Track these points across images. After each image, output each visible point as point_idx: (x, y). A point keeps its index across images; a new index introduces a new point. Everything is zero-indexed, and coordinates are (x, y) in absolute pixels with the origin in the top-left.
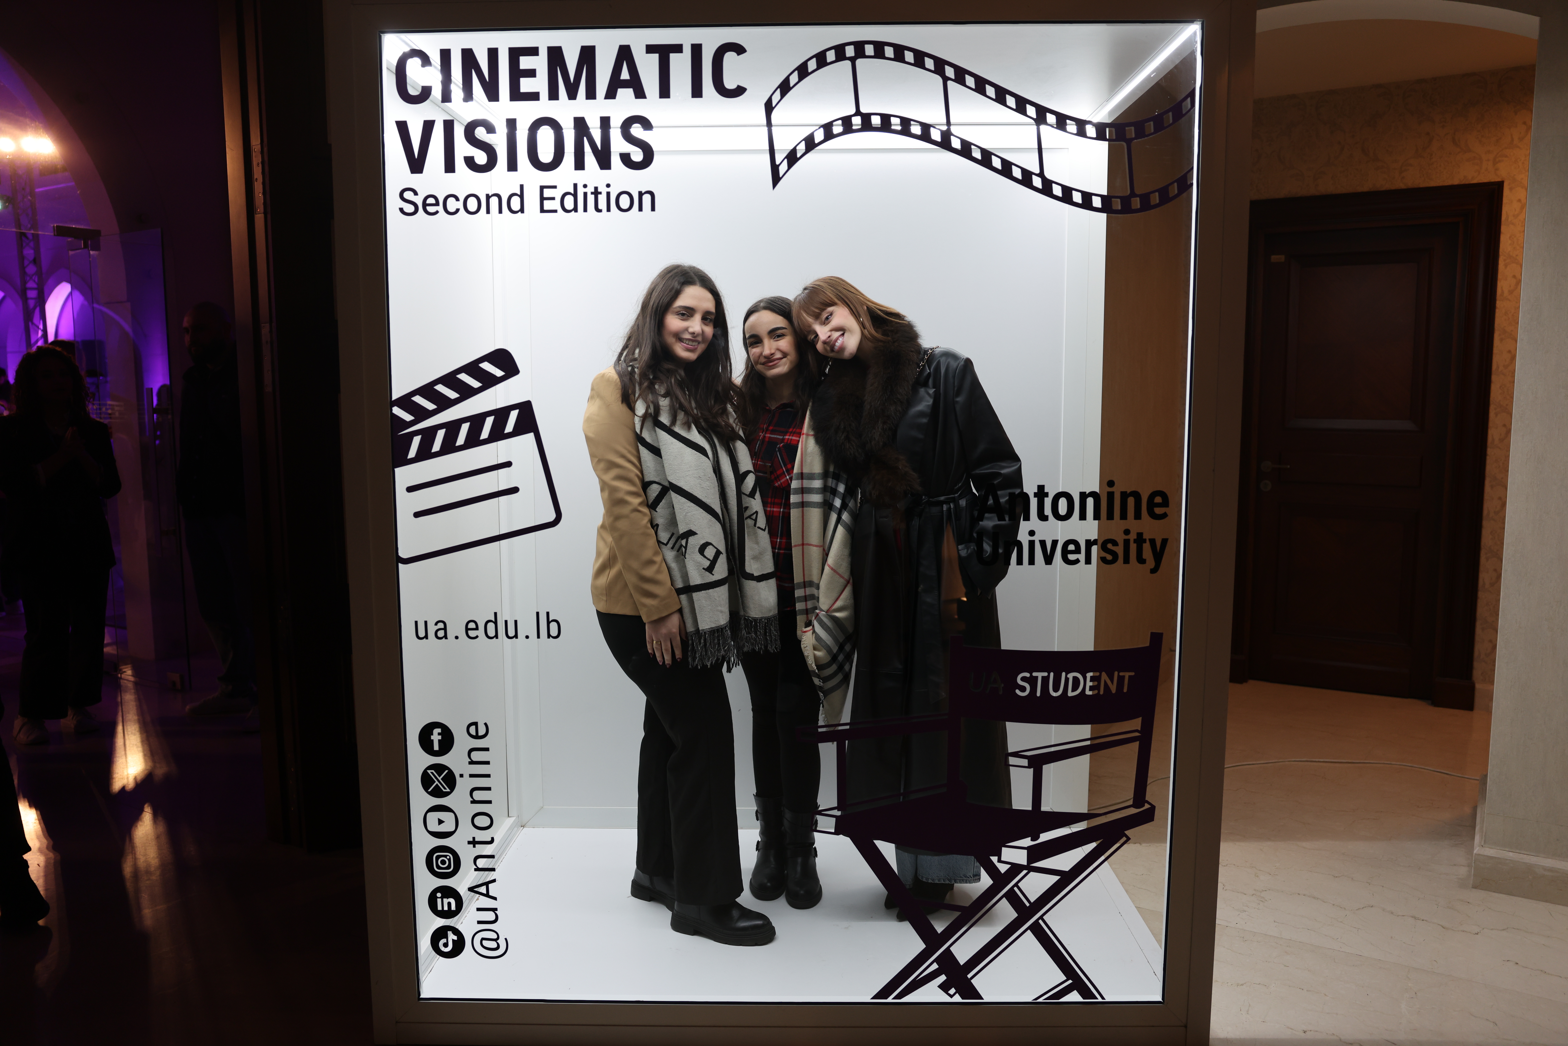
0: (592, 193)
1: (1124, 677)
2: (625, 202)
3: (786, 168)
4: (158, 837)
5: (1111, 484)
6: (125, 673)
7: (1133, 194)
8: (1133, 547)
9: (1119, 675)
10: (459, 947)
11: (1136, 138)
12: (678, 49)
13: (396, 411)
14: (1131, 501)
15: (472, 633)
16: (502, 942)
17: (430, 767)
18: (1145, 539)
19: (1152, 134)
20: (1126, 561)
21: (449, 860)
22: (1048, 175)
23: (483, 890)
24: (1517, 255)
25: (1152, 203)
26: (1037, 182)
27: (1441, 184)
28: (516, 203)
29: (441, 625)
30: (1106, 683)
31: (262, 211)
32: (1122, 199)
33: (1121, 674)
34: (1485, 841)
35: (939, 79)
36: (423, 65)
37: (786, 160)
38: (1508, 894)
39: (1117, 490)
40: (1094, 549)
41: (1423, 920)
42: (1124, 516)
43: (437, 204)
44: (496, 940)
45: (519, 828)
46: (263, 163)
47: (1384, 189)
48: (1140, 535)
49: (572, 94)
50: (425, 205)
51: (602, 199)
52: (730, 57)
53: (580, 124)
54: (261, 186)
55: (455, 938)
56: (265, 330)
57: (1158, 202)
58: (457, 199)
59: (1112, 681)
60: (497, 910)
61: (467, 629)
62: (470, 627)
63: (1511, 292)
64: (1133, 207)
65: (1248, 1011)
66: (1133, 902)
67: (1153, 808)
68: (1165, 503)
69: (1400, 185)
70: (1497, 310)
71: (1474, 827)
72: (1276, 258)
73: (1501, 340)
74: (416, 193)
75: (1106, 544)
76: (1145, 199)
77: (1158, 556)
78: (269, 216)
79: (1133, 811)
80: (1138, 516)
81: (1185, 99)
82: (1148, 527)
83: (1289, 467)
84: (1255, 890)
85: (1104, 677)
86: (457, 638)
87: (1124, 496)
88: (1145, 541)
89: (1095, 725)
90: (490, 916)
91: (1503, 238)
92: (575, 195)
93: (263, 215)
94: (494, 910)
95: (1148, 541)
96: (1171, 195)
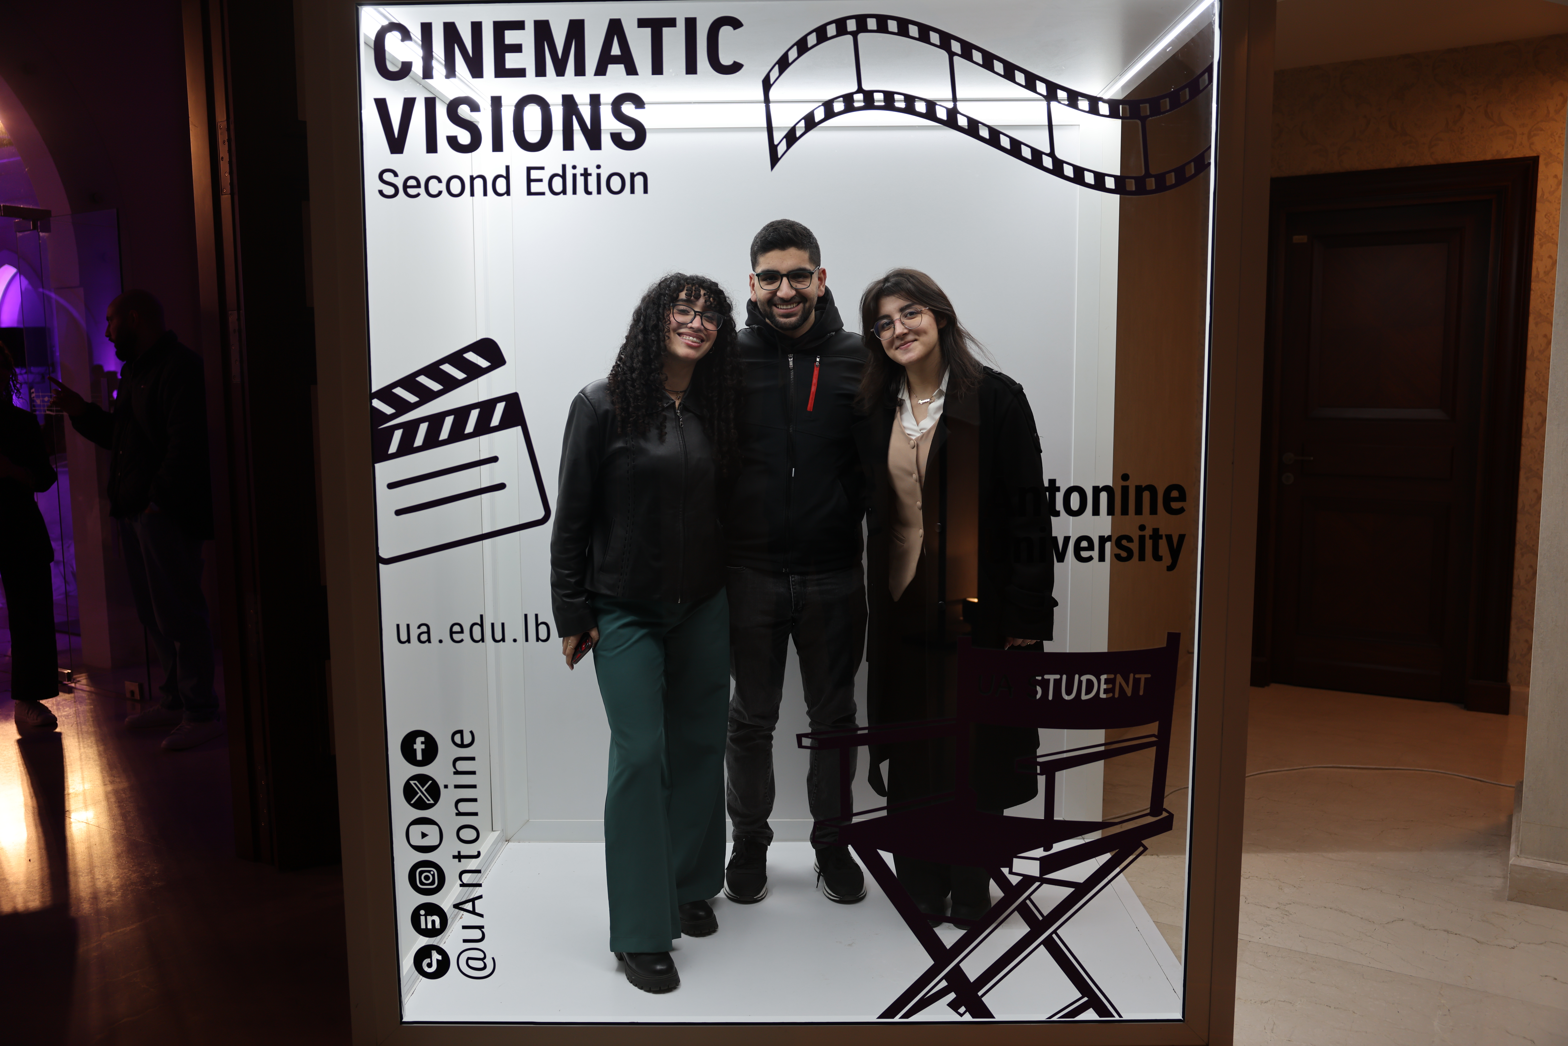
0: (582, 175)
1: (1139, 679)
2: (616, 183)
3: (785, 148)
4: (118, 856)
5: (1125, 477)
6: (79, 683)
7: (1148, 174)
8: (1149, 544)
9: (1134, 678)
10: (443, 967)
11: (1151, 115)
12: (671, 22)
13: (376, 403)
14: (1146, 495)
15: (457, 637)
16: (489, 961)
17: (413, 778)
18: (1162, 535)
19: (1168, 111)
20: (1142, 558)
21: (433, 875)
22: (1059, 154)
23: (469, 906)
24: (1553, 234)
25: (1168, 184)
26: (1048, 162)
27: (1473, 159)
28: (501, 185)
29: (424, 629)
30: (1121, 686)
31: (229, 192)
32: (1136, 179)
33: (1137, 676)
34: (1521, 851)
35: (945, 55)
36: (403, 40)
37: (785, 140)
38: (1546, 907)
39: (1132, 484)
40: (1108, 545)
41: (1456, 934)
42: (1139, 511)
43: (418, 186)
44: (482, 959)
45: (504, 842)
46: (229, 140)
47: (1412, 165)
48: (1156, 531)
49: (560, 71)
50: (405, 187)
51: (592, 181)
52: (725, 32)
53: (569, 102)
54: (228, 165)
55: (440, 958)
56: (233, 317)
57: (1174, 182)
58: (440, 181)
59: (1127, 684)
60: (484, 928)
61: (452, 633)
62: (455, 630)
63: (1547, 273)
64: (1148, 188)
65: (1272, 1030)
66: (1151, 916)
67: (1171, 816)
68: (1182, 497)
69: (1429, 161)
70: (1532, 292)
71: (1510, 837)
72: (1300, 239)
73: (1537, 324)
74: (396, 175)
75: (1120, 540)
76: (1160, 179)
77: (1175, 553)
78: (236, 197)
79: (1150, 819)
80: (1154, 511)
81: (1203, 74)
82: (1164, 522)
83: (1312, 458)
84: (1279, 903)
85: (1119, 679)
86: (441, 641)
87: (1139, 490)
88: (1161, 537)
89: (1110, 730)
90: (477, 934)
91: (1538, 216)
92: (564, 177)
93: (230, 196)
94: (481, 928)
95: (1164, 537)
96: (1187, 175)
